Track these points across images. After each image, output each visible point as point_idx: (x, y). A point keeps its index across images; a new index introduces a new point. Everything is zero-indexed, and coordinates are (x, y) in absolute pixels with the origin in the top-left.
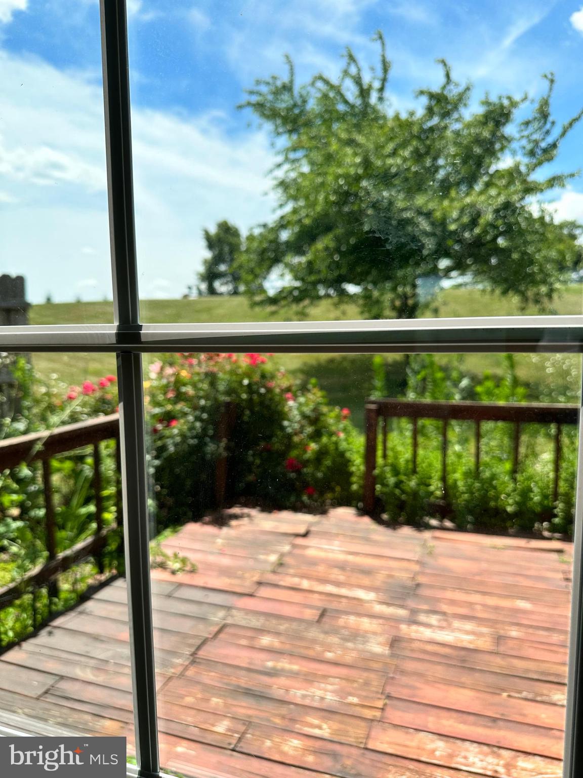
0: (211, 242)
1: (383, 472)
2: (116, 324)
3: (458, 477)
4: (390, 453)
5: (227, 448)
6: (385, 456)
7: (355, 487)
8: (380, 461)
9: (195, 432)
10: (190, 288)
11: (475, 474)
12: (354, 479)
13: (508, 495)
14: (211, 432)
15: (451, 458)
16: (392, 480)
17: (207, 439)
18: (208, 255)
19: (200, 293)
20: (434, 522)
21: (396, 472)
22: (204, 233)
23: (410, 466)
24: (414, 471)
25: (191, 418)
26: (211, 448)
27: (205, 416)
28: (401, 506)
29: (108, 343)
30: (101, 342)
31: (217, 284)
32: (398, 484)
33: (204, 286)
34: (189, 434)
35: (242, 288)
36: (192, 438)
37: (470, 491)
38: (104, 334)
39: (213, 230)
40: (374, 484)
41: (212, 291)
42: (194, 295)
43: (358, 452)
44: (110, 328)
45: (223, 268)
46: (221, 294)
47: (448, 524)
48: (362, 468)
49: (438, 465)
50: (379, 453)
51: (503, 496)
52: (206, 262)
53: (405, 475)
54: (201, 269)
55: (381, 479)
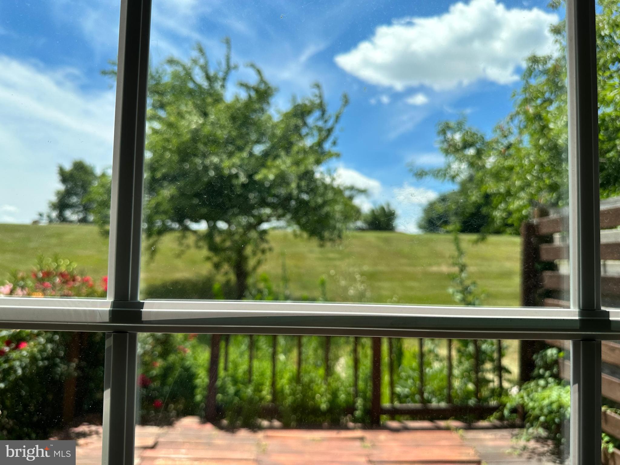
0: (65, 177)
1: (224, 383)
2: (110, 299)
3: (284, 382)
4: (230, 365)
5: (78, 368)
6: (226, 369)
7: (199, 398)
8: (222, 373)
9: (45, 355)
10: (41, 215)
11: (297, 379)
12: (198, 391)
13: (322, 396)
14: (62, 353)
15: (279, 366)
16: (231, 390)
17: (58, 360)
18: (61, 187)
19: (51, 221)
20: (265, 423)
21: (235, 381)
22: (59, 169)
23: (247, 377)
24: (250, 381)
25: (42, 340)
26: (61, 368)
27: (57, 337)
28: (238, 411)
29: (98, 321)
30: (89, 320)
31: (68, 213)
32: (237, 393)
33: (54, 214)
34: (39, 356)
35: (91, 218)
36: (43, 359)
37: (293, 393)
38: (94, 311)
39: (68, 167)
40: (215, 394)
41: (62, 219)
42: (44, 222)
43: (203, 366)
44: (103, 304)
45: (74, 200)
46: (71, 222)
47: (276, 423)
48: (207, 380)
49: (269, 373)
50: (222, 365)
51: (318, 396)
52: (58, 193)
53: (242, 384)
54: (54, 199)
55: (223, 390)
